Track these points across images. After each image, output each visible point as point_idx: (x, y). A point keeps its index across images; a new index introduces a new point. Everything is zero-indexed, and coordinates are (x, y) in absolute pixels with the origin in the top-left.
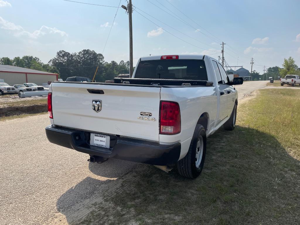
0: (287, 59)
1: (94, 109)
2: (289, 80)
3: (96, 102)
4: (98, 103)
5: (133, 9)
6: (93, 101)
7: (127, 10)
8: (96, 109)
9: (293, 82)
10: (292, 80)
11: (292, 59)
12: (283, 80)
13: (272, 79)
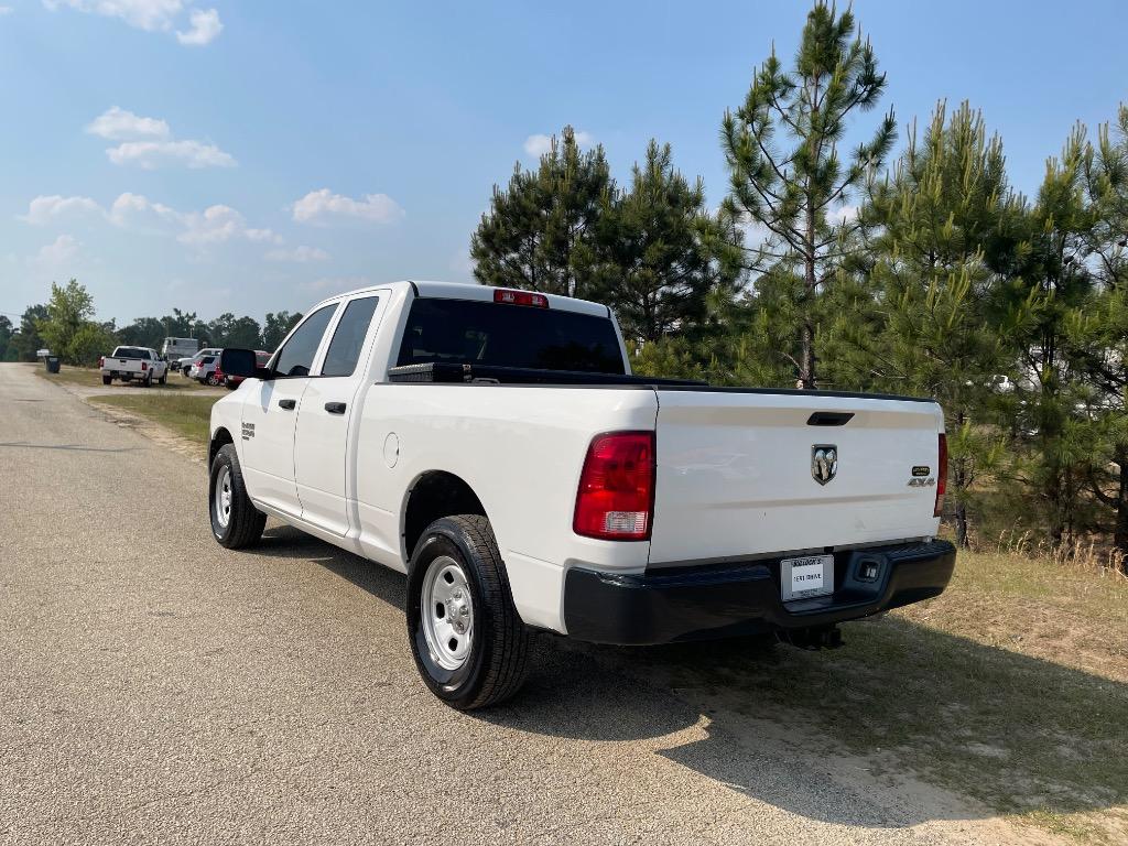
0: (63, 285)
1: (820, 475)
2: (133, 366)
4: (830, 454)
6: (816, 450)
8: (824, 472)
9: (147, 372)
10: (144, 364)
11: (78, 287)
12: (111, 364)
13: (55, 360)
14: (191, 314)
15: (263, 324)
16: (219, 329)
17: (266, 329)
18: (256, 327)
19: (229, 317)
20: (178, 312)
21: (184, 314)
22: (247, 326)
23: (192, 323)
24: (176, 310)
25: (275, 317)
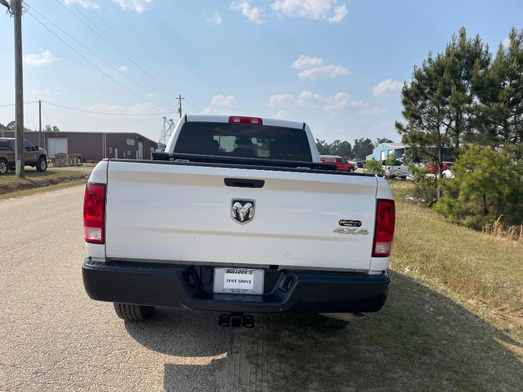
1: (238, 218)
3: (243, 203)
4: (248, 205)
5: (23, 9)
6: (234, 202)
7: (9, 9)
8: (242, 216)
14: (323, 141)
15: (353, 145)
16: (335, 147)
17: (354, 147)
18: (349, 145)
19: (338, 141)
20: (318, 140)
21: (320, 141)
22: (346, 146)
23: (323, 144)
24: (317, 139)
25: (358, 141)
